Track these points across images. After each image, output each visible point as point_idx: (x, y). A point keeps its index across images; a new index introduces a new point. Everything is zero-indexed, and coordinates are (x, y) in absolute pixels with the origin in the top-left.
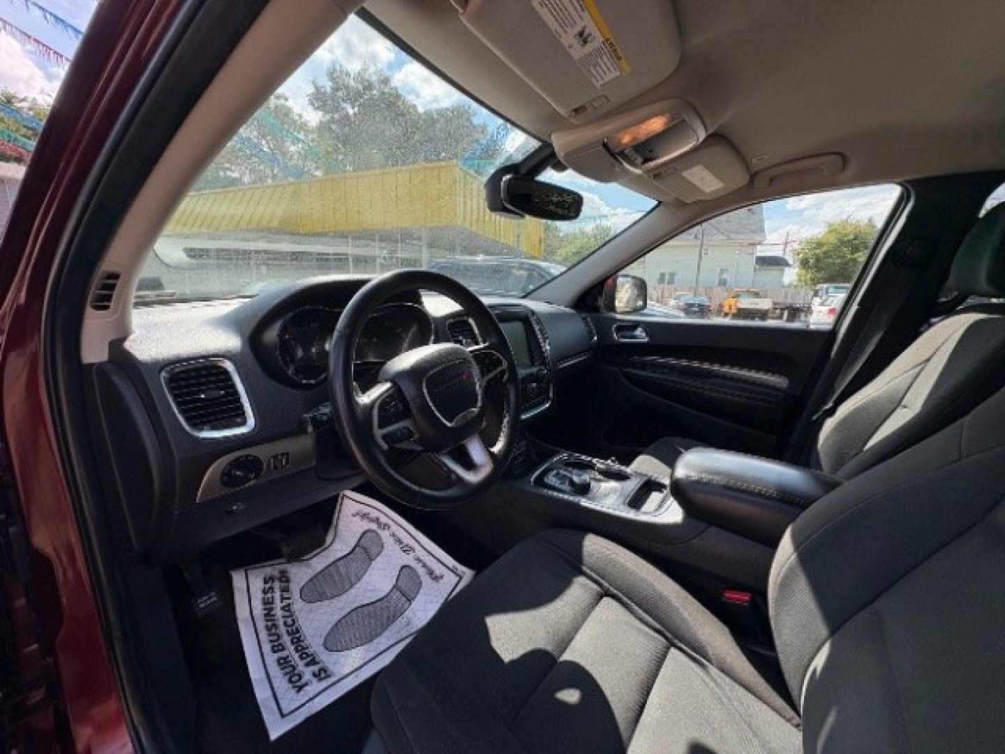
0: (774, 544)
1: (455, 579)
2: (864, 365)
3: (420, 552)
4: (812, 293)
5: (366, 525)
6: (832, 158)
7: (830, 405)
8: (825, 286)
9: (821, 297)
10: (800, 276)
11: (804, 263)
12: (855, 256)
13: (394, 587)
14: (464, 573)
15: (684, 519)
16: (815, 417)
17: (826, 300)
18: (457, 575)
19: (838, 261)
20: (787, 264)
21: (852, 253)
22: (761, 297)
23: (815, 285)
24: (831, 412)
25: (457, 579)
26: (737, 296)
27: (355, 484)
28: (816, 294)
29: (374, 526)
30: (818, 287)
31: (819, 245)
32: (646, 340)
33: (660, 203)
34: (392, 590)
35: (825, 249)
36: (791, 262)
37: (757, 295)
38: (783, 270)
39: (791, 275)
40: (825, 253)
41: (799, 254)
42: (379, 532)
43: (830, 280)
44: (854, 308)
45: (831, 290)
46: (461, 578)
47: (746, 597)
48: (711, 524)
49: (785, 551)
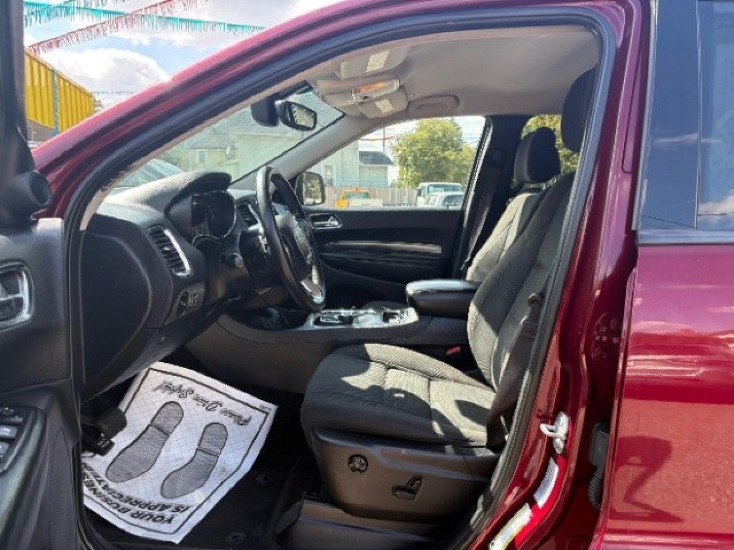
0: (465, 317)
1: (262, 416)
2: (483, 229)
3: (228, 403)
4: (415, 193)
5: (165, 397)
6: (450, 98)
7: (469, 258)
8: (426, 184)
9: (424, 196)
10: (401, 173)
11: (404, 161)
12: (447, 153)
13: (198, 450)
14: (270, 409)
15: (419, 318)
16: (462, 268)
17: (429, 199)
18: (263, 412)
19: (433, 158)
20: (389, 162)
21: (444, 151)
22: (370, 198)
23: (417, 184)
24: (470, 263)
25: (264, 415)
26: (348, 197)
27: (165, 353)
28: (419, 194)
29: (174, 397)
30: (421, 185)
31: (415, 142)
32: (339, 226)
33: (344, 115)
34: (196, 453)
35: (419, 146)
36: (392, 159)
37: (367, 195)
38: (386, 168)
39: (394, 173)
40: (420, 150)
41: (398, 151)
42: (180, 401)
43: (427, 179)
44: (472, 193)
45: (432, 189)
46: (267, 414)
47: (458, 349)
48: (433, 316)
49: (473, 310)
